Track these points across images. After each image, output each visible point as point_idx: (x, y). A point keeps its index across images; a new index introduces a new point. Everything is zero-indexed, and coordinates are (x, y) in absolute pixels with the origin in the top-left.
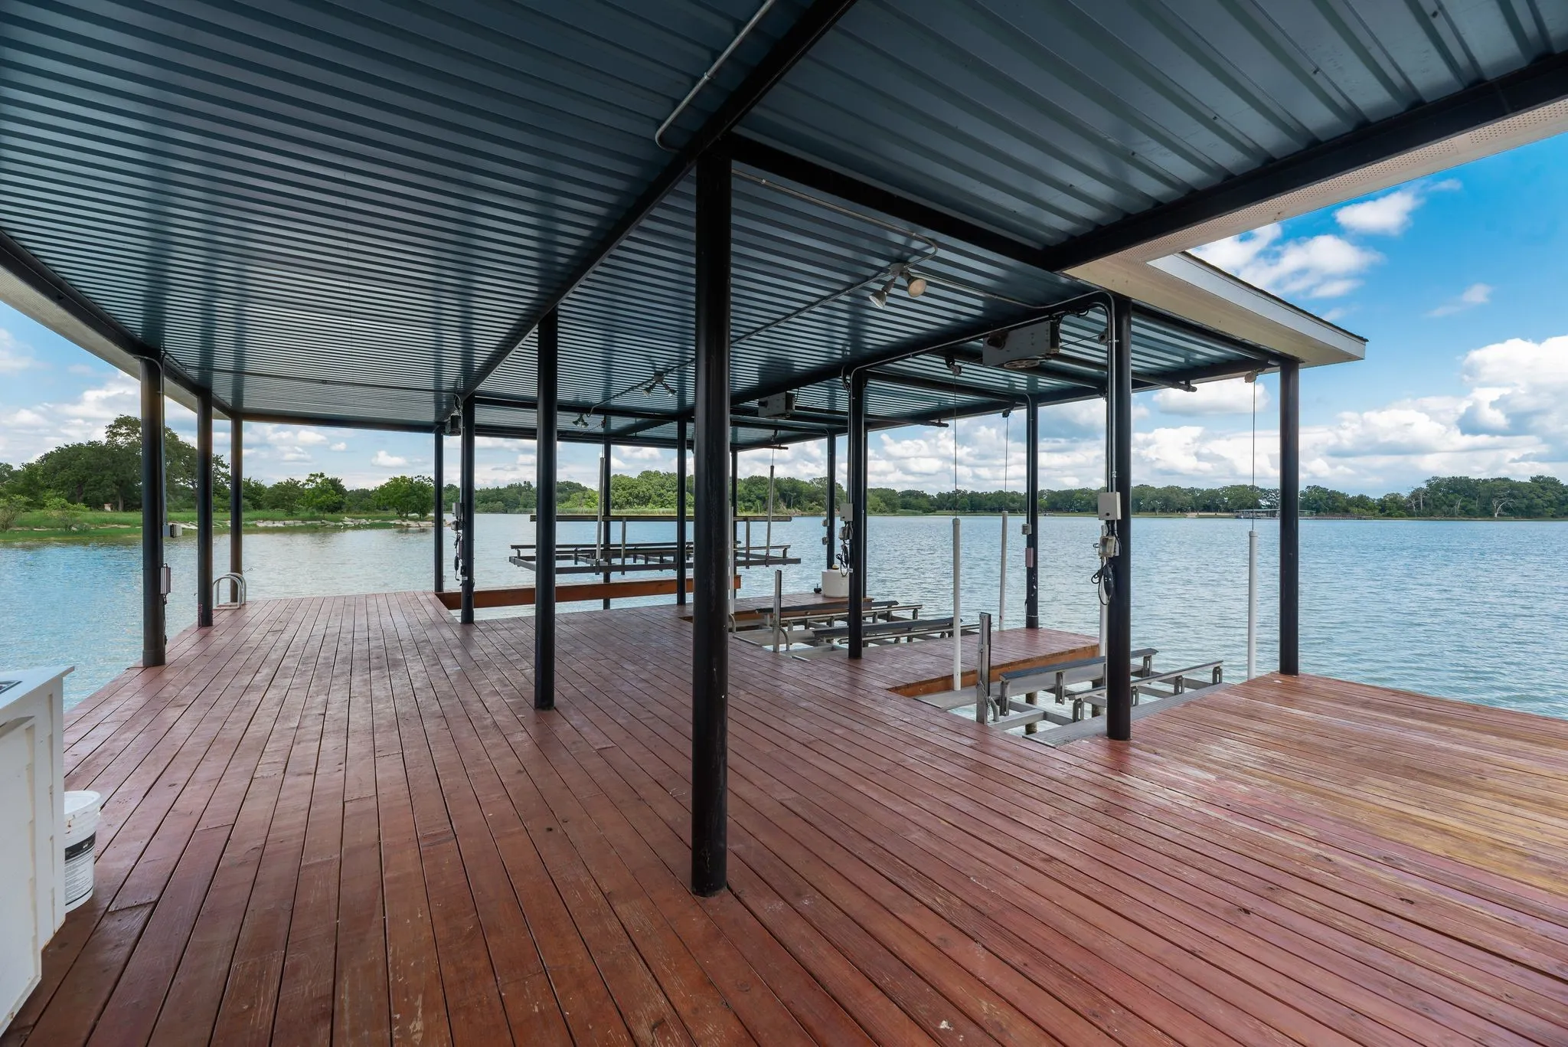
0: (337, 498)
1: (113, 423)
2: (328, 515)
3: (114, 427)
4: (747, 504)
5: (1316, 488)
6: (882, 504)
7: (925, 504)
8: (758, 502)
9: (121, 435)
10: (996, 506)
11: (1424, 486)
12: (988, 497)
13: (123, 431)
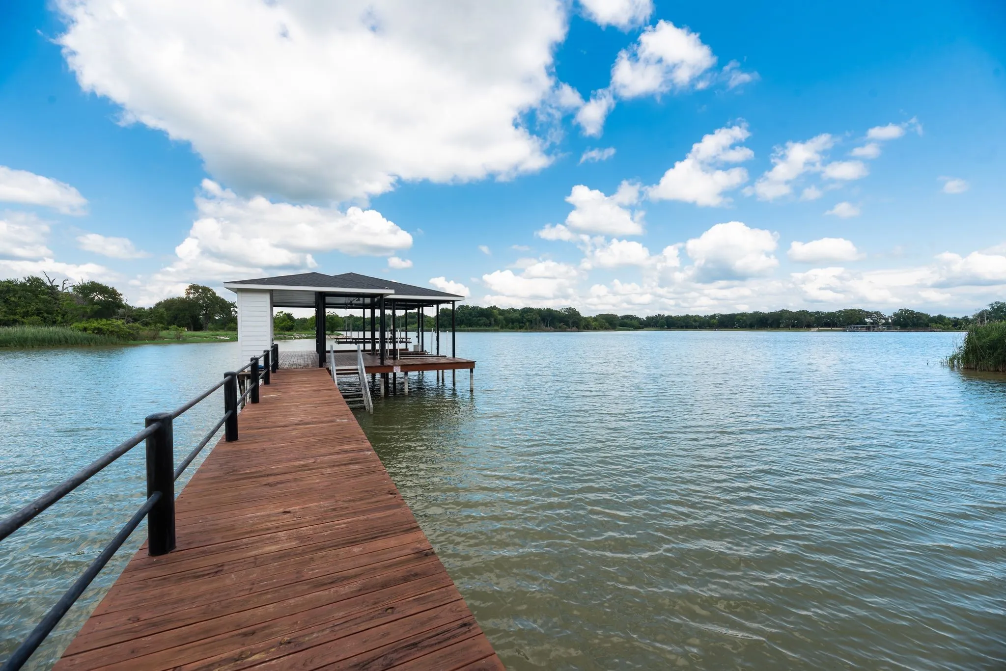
0: (290, 323)
1: (188, 288)
2: (287, 333)
3: (189, 290)
4: (521, 325)
5: (906, 311)
6: (607, 324)
7: (635, 323)
8: (527, 324)
9: (192, 293)
10: (684, 324)
11: (989, 308)
12: (677, 319)
13: (192, 291)
